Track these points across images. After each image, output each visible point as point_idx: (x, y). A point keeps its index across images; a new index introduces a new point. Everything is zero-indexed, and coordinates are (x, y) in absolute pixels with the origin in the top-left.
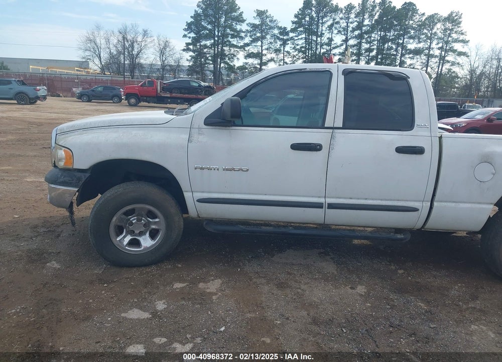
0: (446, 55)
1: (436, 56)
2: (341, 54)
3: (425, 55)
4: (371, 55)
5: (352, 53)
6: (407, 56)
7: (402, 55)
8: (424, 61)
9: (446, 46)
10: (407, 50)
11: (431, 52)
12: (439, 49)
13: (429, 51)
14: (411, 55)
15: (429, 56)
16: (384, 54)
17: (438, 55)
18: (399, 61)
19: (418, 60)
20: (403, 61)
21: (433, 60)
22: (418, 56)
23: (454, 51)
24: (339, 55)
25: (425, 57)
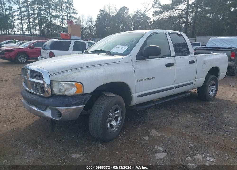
0: (70, 19)
1: (66, 19)
2: (18, 15)
3: (61, 18)
4: (35, 16)
5: (25, 16)
6: (53, 18)
7: (50, 18)
8: (61, 21)
9: (69, 15)
10: (52, 15)
11: (63, 17)
12: (66, 16)
13: (62, 17)
14: (54, 18)
15: (63, 19)
16: (42, 17)
17: (66, 18)
18: (49, 20)
19: (58, 20)
20: (52, 21)
21: (64, 20)
22: (58, 19)
23: (73, 17)
24: (17, 16)
25: (61, 19)
